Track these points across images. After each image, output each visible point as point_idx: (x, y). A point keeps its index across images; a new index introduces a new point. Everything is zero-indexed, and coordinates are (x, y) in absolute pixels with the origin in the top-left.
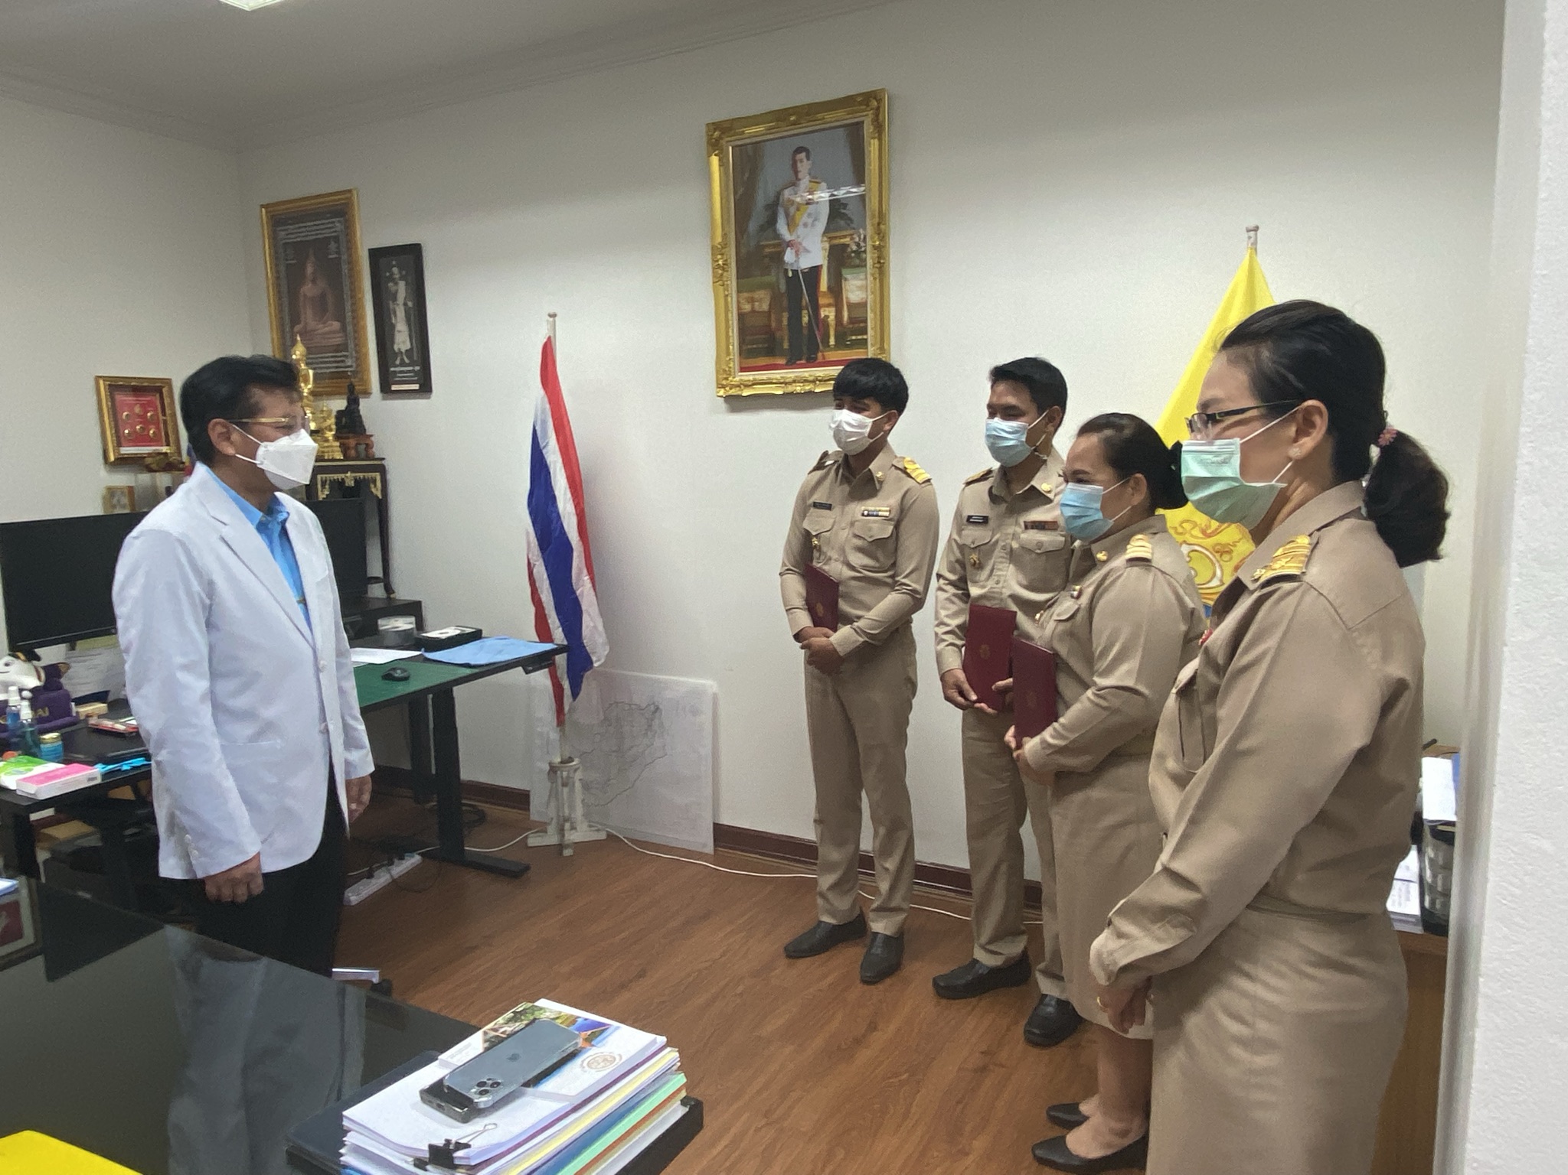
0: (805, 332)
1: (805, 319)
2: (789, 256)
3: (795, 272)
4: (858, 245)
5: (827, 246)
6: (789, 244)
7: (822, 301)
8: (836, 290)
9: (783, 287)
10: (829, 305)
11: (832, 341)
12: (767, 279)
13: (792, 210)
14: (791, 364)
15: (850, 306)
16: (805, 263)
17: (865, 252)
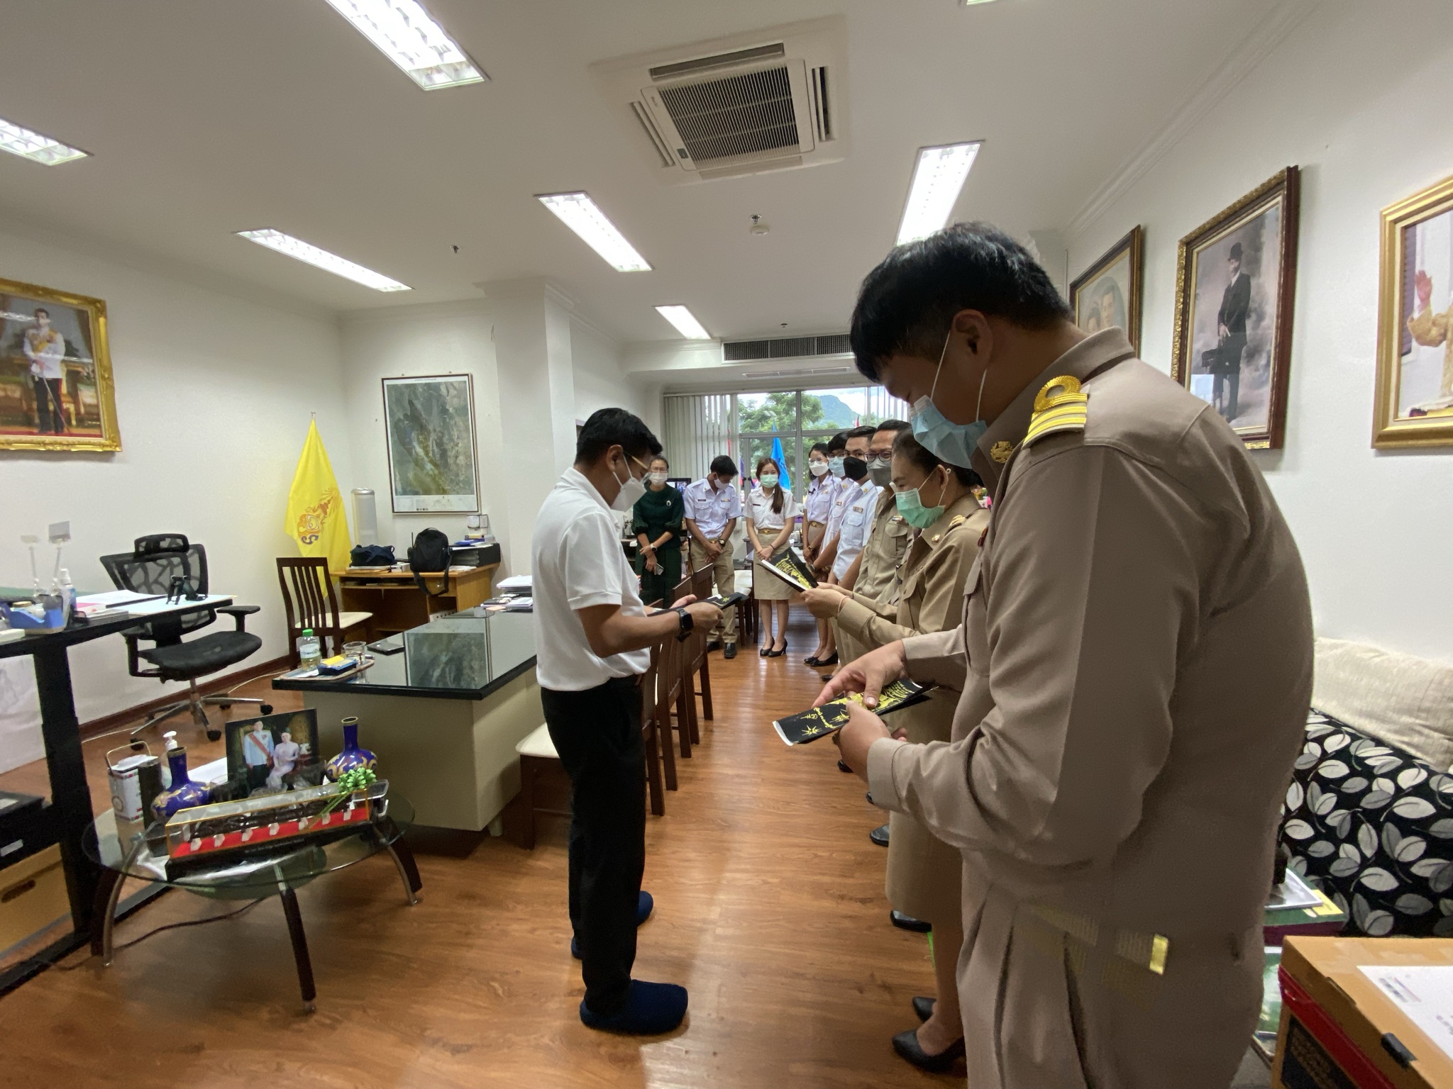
0: (52, 415)
1: (51, 407)
2: (35, 369)
3: (41, 379)
4: (88, 373)
5: (65, 369)
6: (35, 361)
7: (63, 399)
8: (74, 395)
9: (31, 385)
10: (69, 402)
11: (74, 422)
12: (17, 379)
13: (36, 342)
14: (42, 433)
15: (85, 405)
16: (49, 375)
17: (94, 378)
